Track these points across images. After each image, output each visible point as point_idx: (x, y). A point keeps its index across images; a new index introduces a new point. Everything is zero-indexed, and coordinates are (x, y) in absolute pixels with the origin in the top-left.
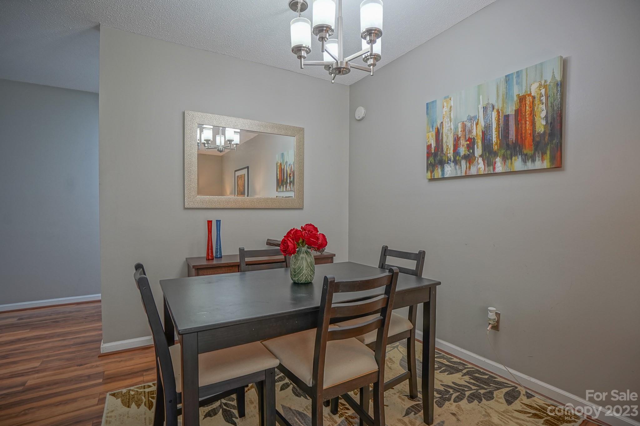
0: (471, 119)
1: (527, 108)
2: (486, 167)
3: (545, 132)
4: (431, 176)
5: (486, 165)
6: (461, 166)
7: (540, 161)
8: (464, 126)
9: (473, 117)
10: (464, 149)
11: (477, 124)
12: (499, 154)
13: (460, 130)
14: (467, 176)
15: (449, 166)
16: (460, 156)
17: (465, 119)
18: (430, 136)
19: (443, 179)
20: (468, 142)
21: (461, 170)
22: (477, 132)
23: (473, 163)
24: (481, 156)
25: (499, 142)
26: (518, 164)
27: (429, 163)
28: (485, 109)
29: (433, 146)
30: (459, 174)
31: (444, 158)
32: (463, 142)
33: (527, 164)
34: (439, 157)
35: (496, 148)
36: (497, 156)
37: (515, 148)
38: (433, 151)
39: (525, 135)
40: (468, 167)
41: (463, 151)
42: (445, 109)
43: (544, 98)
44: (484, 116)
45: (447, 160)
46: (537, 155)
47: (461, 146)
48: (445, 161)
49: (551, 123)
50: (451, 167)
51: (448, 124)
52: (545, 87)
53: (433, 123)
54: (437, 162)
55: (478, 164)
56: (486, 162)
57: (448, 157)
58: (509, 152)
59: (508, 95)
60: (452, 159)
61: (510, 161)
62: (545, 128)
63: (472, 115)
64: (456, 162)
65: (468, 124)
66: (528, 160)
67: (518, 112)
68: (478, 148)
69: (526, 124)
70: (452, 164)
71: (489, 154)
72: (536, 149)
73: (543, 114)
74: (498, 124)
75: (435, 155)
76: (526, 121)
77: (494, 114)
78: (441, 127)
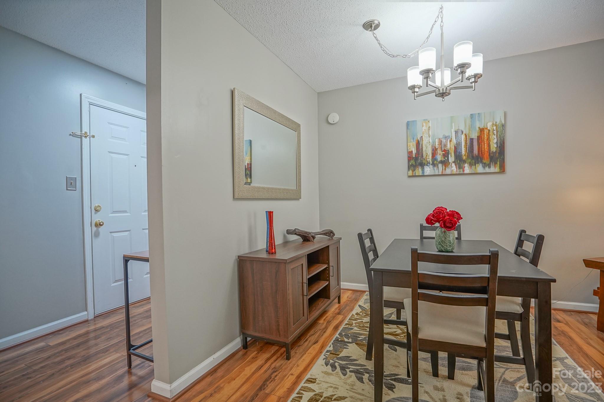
0: (446, 137)
1: (485, 136)
2: (458, 169)
3: (496, 151)
4: (413, 174)
5: (458, 168)
6: (438, 167)
7: (494, 168)
8: (441, 142)
9: (447, 136)
10: (440, 157)
11: (451, 141)
12: (467, 162)
13: (437, 144)
14: (442, 175)
15: (428, 168)
16: (437, 161)
17: (441, 137)
18: (411, 145)
19: (423, 176)
20: (444, 153)
21: (439, 171)
22: (450, 146)
23: (448, 166)
24: (454, 162)
25: (466, 154)
26: (480, 168)
27: (411, 164)
28: (456, 132)
29: (414, 152)
30: (437, 173)
31: (424, 162)
32: (439, 151)
33: (486, 169)
34: (420, 161)
35: (464, 158)
36: (466, 163)
37: (478, 159)
38: (414, 156)
39: (484, 152)
40: (444, 169)
41: (439, 158)
42: (424, 128)
43: (495, 132)
44: (456, 137)
45: (426, 163)
46: (491, 164)
47: (438, 154)
48: (425, 164)
49: (500, 147)
50: (430, 168)
51: (427, 138)
52: (496, 125)
53: (414, 136)
54: (417, 164)
55: (452, 167)
56: (458, 166)
57: (427, 161)
58: (473, 161)
59: (472, 127)
60: (431, 162)
61: (474, 166)
62: (496, 149)
63: (447, 135)
64: (434, 165)
65: (444, 141)
66: (486, 166)
67: (479, 138)
68: (451, 157)
69: (484, 145)
70: (431, 166)
71: (459, 161)
72: (491, 161)
73: (495, 141)
74: (466, 143)
75: (416, 159)
76: (484, 144)
77: (463, 137)
78: (421, 140)
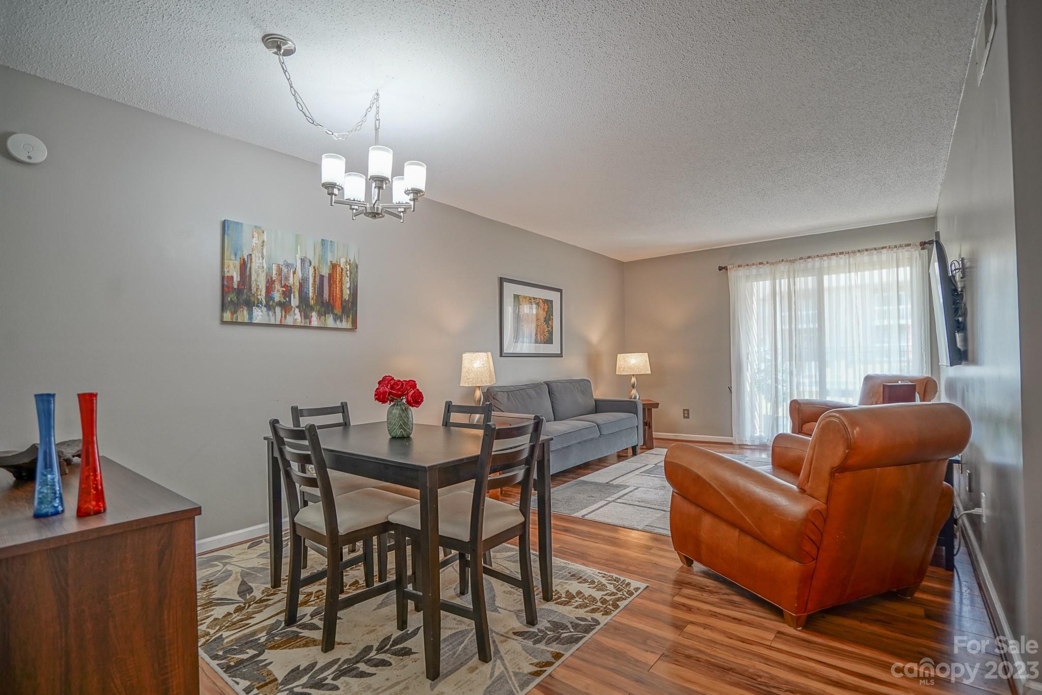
0: (288, 265)
1: (338, 275)
2: (303, 319)
3: (349, 299)
4: (232, 319)
5: (303, 317)
6: (275, 313)
7: (346, 323)
8: (280, 271)
9: (290, 264)
10: (279, 295)
11: (294, 273)
12: (315, 309)
13: (274, 272)
14: (281, 326)
15: (259, 310)
16: (274, 301)
17: (281, 263)
18: (232, 266)
19: (250, 324)
20: (284, 289)
21: (275, 318)
22: (293, 281)
23: (290, 312)
24: (297, 307)
25: (315, 298)
26: (330, 321)
27: (229, 299)
28: (303, 261)
29: (236, 278)
30: (273, 322)
31: (252, 299)
32: (277, 286)
33: (337, 323)
34: (245, 296)
35: (312, 302)
36: (313, 311)
37: (328, 307)
38: (236, 286)
39: (336, 297)
40: (283, 315)
41: (277, 296)
42: (255, 240)
43: (348, 272)
44: (301, 268)
45: (256, 302)
46: (344, 317)
47: (276, 291)
48: (254, 302)
49: (353, 294)
50: (262, 312)
51: (259, 259)
52: (349, 264)
53: (237, 250)
54: (241, 300)
55: (295, 315)
56: (303, 314)
57: (258, 299)
58: (323, 310)
59: (322, 258)
60: (264, 302)
61: (324, 317)
62: (349, 297)
63: (289, 262)
64: (269, 307)
65: (285, 270)
66: (338, 319)
67: (331, 276)
68: (294, 298)
69: (336, 288)
70: (264, 309)
71: (306, 306)
72: (343, 312)
73: (348, 285)
74: (314, 281)
75: (239, 292)
76: (336, 286)
77: (311, 270)
78: (249, 260)
